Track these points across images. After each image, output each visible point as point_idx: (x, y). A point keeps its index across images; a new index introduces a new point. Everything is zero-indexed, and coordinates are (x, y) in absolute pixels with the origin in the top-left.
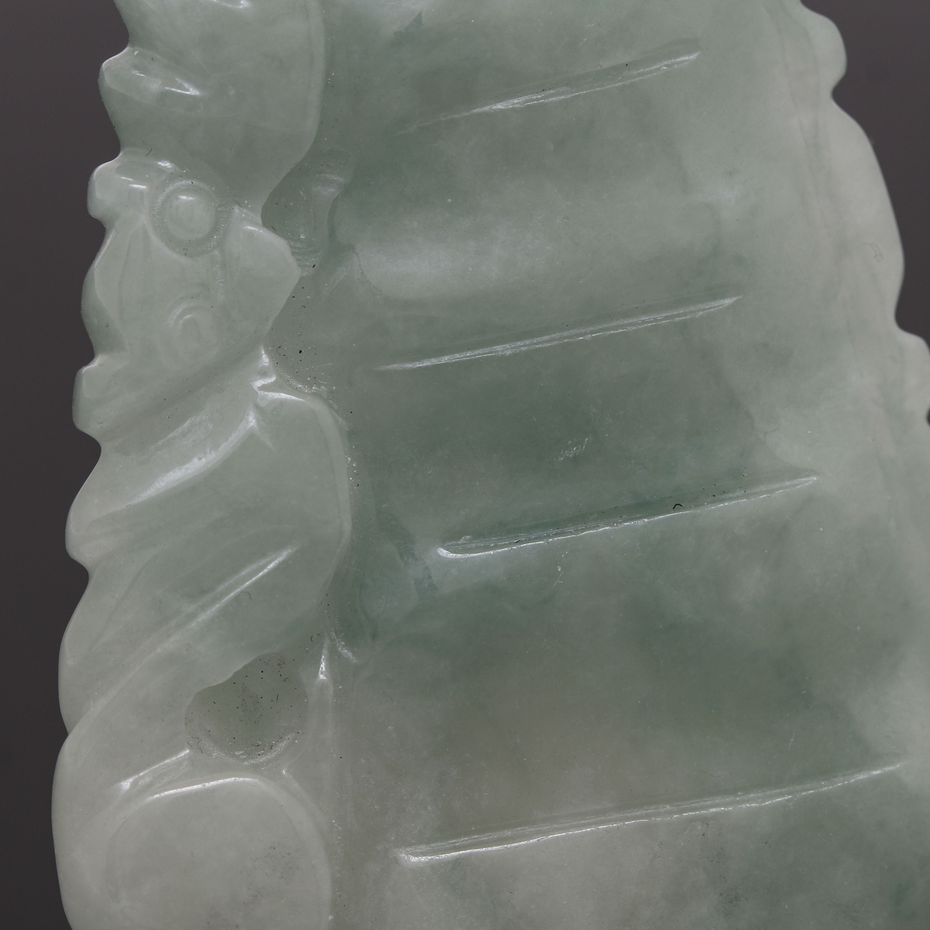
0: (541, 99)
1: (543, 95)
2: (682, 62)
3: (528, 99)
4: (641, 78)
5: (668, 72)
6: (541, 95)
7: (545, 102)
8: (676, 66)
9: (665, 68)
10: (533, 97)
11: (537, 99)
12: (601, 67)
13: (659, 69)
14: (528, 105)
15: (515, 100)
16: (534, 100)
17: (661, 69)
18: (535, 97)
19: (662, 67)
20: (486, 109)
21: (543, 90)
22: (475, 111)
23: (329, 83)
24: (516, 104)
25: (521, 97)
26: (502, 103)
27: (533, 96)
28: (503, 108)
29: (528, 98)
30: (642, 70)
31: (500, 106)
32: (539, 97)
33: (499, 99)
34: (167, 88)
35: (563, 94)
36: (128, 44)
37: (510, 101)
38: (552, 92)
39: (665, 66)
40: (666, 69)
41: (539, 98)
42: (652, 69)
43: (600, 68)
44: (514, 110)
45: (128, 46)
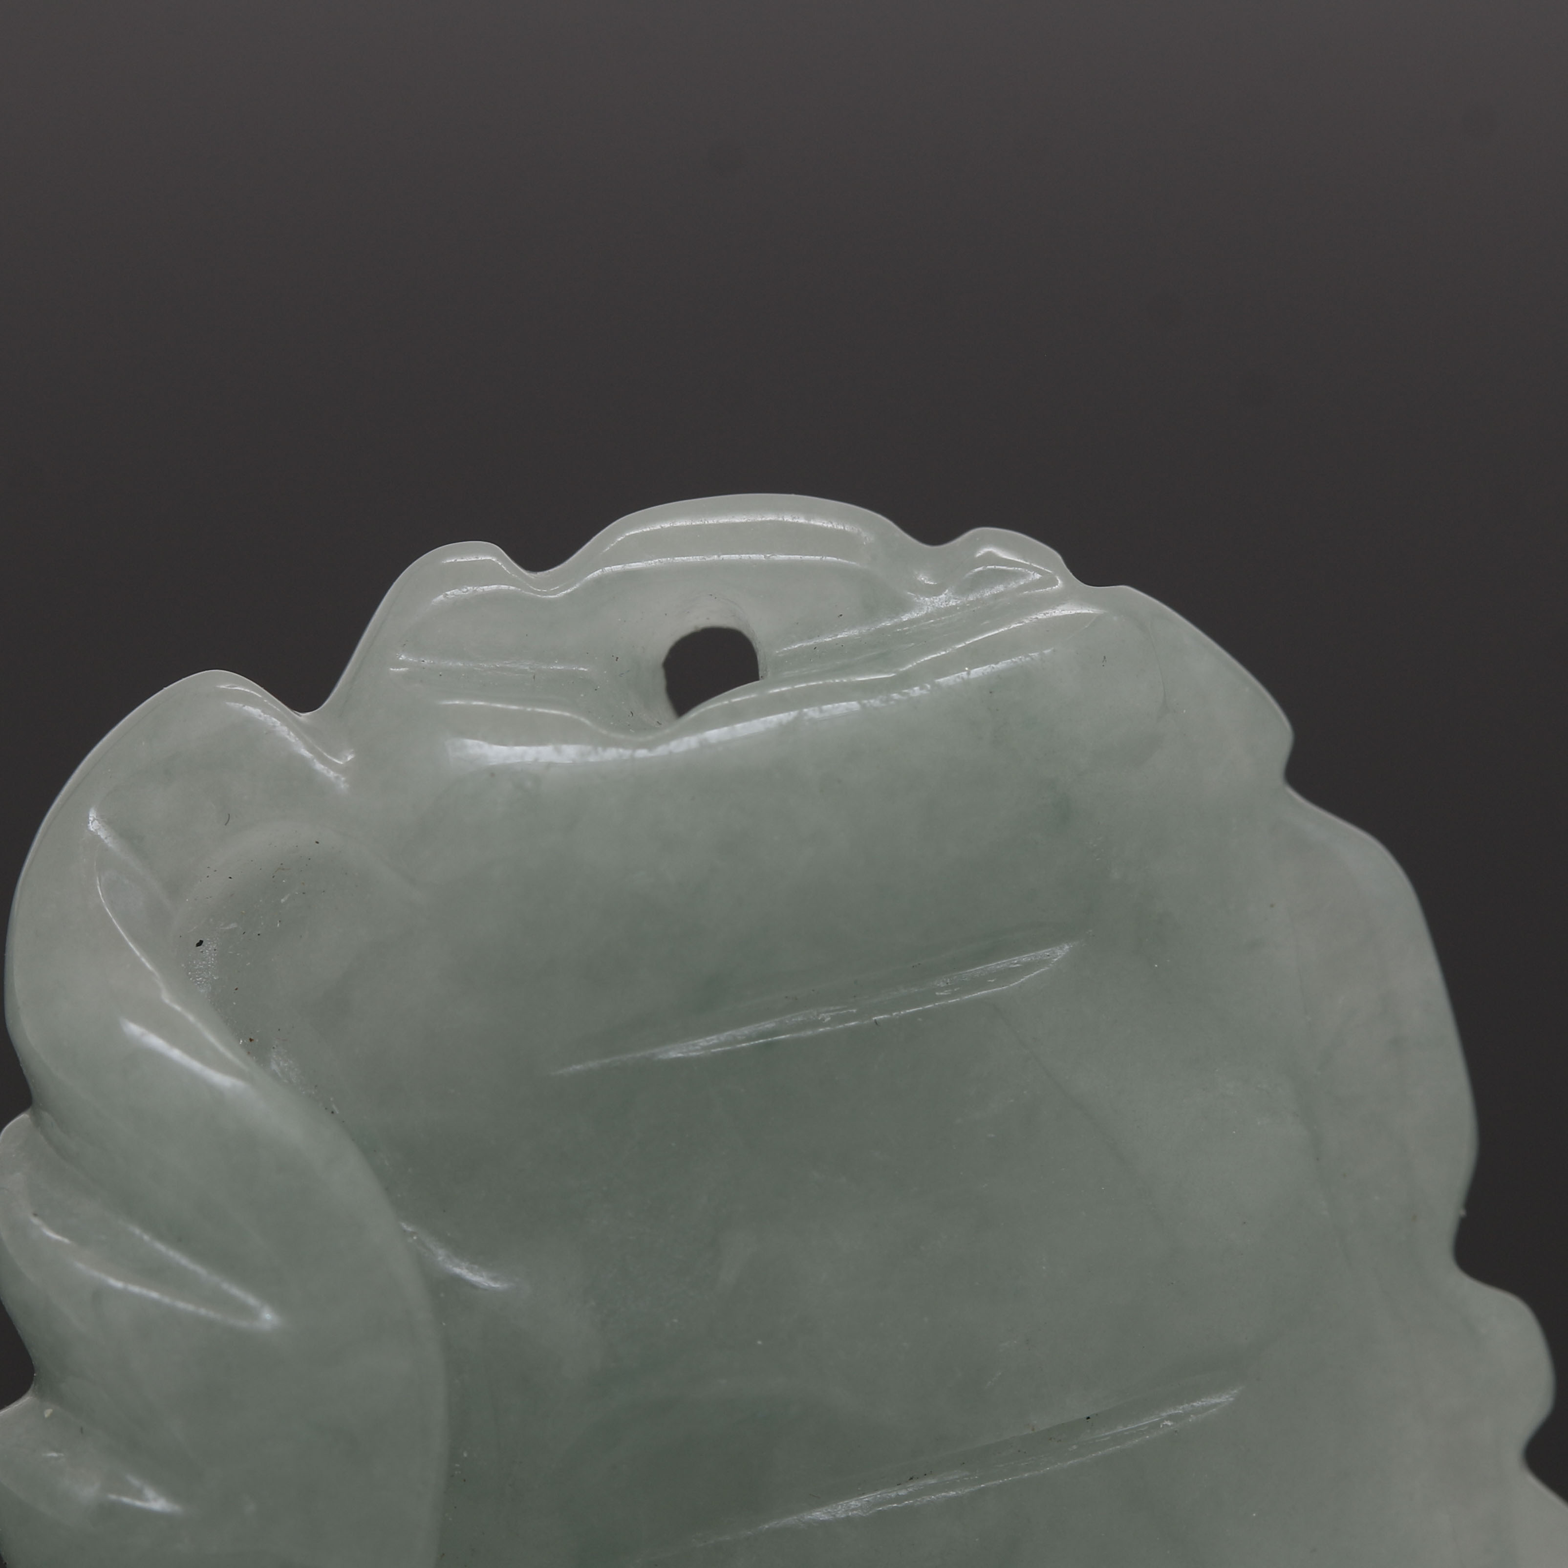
0: (906, 1497)
1: (911, 1490)
2: (1206, 1409)
3: (880, 1498)
4: (1118, 1447)
5: (1176, 1431)
6: (906, 1489)
7: (916, 1504)
8: (1192, 1418)
9: (1169, 1423)
10: (889, 1494)
11: (899, 1499)
12: (1033, 1430)
13: (1156, 1425)
14: (880, 1510)
15: (851, 1502)
16: (891, 1501)
17: (1161, 1426)
18: (893, 1495)
19: (1162, 1420)
20: (790, 1520)
21: (911, 1479)
22: (767, 1527)
23: (456, 1472)
24: (853, 1510)
25: (863, 1494)
26: (824, 1510)
27: (889, 1492)
28: (826, 1518)
29: (879, 1496)
30: (1120, 1429)
31: (820, 1514)
32: (902, 1493)
33: (820, 1499)
34: (113, 1497)
35: (952, 1486)
36: (33, 1385)
37: (841, 1503)
38: (932, 1481)
39: (1170, 1418)
40: (1172, 1426)
41: (903, 1496)
42: (1140, 1427)
43: (1031, 1432)
44: (848, 1521)
45: (30, 1392)
